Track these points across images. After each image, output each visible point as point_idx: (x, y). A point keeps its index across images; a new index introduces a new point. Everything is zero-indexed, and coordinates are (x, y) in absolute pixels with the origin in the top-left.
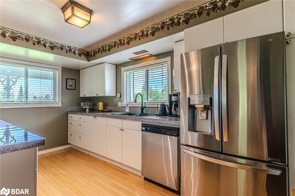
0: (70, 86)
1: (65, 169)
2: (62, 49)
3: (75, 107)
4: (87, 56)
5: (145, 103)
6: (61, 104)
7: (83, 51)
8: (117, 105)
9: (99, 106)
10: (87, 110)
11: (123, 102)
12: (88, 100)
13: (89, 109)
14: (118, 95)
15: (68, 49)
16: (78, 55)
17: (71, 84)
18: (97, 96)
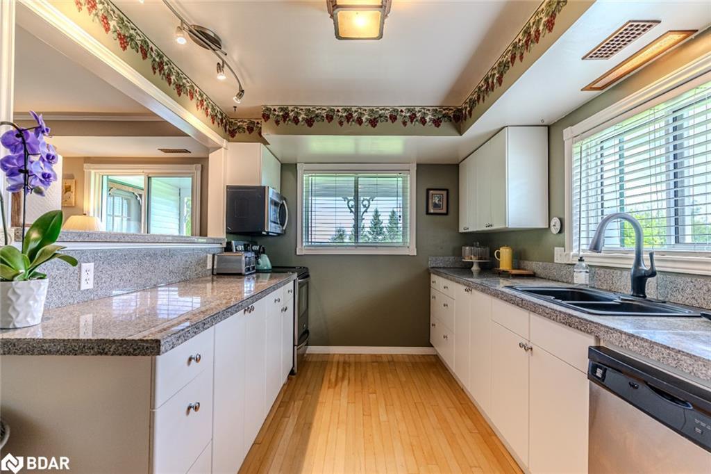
0: (436, 205)
1: (392, 407)
2: (393, 118)
3: (447, 258)
4: (456, 122)
5: (651, 255)
6: (415, 250)
7: (444, 110)
8: (551, 259)
9: (499, 257)
10: (475, 268)
11: (571, 249)
12: (476, 242)
13: (480, 264)
14: (552, 224)
15: (408, 115)
16: (433, 125)
17: (437, 202)
18: (488, 228)
